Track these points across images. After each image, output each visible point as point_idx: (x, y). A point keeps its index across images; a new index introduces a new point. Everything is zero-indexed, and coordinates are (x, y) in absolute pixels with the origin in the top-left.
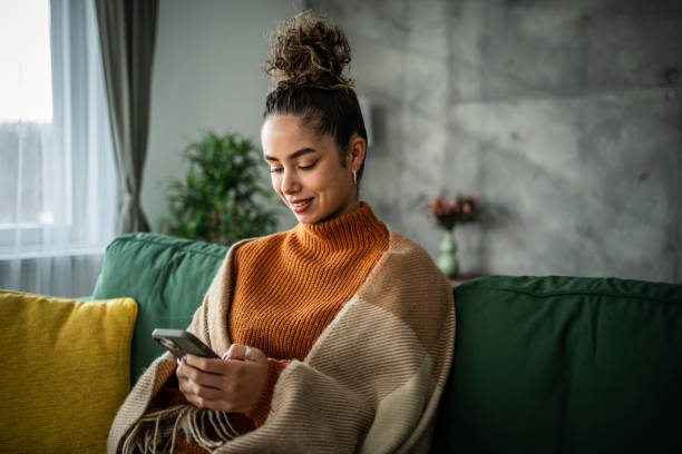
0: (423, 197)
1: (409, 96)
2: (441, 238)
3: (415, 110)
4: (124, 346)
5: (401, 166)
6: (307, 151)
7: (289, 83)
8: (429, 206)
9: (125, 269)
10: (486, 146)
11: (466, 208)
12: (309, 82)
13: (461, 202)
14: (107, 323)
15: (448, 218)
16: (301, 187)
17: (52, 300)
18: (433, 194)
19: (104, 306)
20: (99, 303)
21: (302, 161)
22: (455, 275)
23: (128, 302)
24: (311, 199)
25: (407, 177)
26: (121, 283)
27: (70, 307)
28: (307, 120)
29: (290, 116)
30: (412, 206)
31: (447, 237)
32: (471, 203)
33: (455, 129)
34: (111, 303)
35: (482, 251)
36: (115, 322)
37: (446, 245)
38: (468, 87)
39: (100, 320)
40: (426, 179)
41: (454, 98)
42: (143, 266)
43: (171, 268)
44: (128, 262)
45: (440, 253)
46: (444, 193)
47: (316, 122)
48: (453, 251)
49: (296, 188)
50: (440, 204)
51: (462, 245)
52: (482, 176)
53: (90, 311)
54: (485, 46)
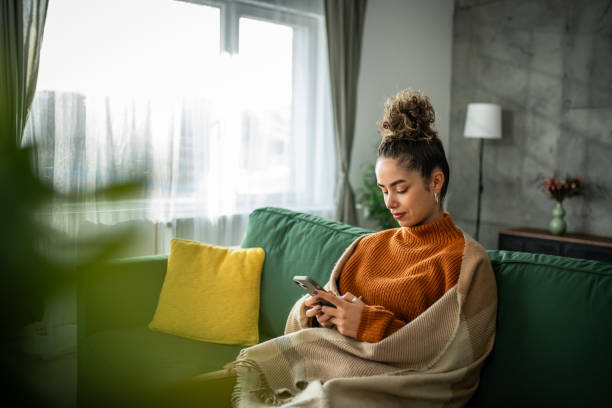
0: (539, 177)
1: (532, 102)
2: (555, 206)
3: (535, 113)
4: (256, 276)
5: (524, 153)
6: (401, 181)
7: (392, 137)
8: (546, 183)
9: (259, 230)
10: (590, 141)
11: (573, 186)
12: (404, 136)
13: (569, 182)
14: (247, 263)
15: (559, 192)
16: (398, 205)
17: (215, 247)
18: (548, 175)
19: (245, 253)
20: (243, 250)
21: (399, 188)
22: (563, 233)
23: (259, 250)
24: (405, 213)
25: (528, 161)
26: (256, 238)
27: (226, 252)
28: (402, 161)
29: (391, 159)
30: (531, 183)
31: (558, 205)
32: (577, 182)
33: (566, 128)
34: (250, 251)
35: (585, 216)
36: (251, 262)
37: (557, 212)
38: (577, 97)
39: (242, 261)
40: (543, 164)
41: (566, 105)
42: (269, 228)
43: (286, 229)
44: (261, 225)
45: (552, 217)
46: (557, 174)
47: (407, 163)
48: (562, 216)
49: (395, 205)
50: (553, 182)
51: (569, 212)
52: (587, 162)
53: (237, 255)
54: (592, 67)
